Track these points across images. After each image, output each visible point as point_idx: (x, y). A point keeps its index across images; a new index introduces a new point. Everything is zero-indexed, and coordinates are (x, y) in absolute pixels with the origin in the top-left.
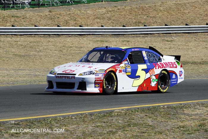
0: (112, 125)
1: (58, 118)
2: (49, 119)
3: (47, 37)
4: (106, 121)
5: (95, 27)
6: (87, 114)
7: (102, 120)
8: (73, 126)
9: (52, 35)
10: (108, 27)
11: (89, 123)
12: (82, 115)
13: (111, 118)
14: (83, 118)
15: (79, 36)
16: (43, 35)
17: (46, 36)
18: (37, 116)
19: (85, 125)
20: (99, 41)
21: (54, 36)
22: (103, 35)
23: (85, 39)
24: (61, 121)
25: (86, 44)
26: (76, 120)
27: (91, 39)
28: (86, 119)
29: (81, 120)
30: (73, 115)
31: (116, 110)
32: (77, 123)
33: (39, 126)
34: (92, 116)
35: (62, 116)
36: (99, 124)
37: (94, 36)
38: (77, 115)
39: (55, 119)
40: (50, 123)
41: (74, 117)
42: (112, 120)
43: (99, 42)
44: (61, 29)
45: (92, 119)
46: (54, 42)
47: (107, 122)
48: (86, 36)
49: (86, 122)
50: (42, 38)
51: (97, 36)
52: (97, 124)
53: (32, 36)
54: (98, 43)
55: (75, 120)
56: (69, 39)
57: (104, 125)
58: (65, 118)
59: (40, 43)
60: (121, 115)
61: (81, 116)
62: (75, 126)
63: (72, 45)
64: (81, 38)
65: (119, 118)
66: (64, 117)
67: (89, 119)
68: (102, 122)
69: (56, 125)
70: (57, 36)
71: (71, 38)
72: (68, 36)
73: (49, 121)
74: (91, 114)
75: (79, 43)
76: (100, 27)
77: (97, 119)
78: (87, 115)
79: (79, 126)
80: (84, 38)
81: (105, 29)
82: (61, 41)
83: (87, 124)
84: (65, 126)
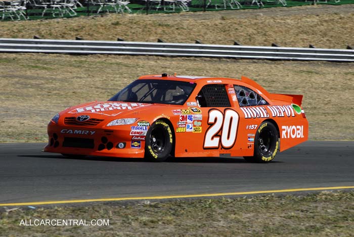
0: (315, 215)
1: (224, 199)
2: (209, 201)
3: (215, 61)
4: (304, 209)
5: (298, 47)
6: (273, 194)
7: (299, 206)
8: (249, 215)
9: (224, 59)
10: (320, 47)
11: (275, 210)
12: (264, 196)
13: (315, 205)
14: (266, 202)
15: (270, 62)
16: (208, 59)
17: (214, 59)
18: (188, 194)
19: (268, 214)
20: (304, 71)
21: (228, 60)
22: (311, 62)
23: (280, 67)
24: (229, 205)
25: (282, 76)
26: (255, 205)
27: (290, 67)
28: (270, 203)
29: (263, 204)
30: (249, 196)
31: (324, 190)
32: (256, 210)
33: (190, 212)
34: (281, 200)
35: (231, 197)
36: (293, 214)
37: (296, 62)
38: (256, 195)
39: (218, 200)
40: (210, 207)
41: (250, 200)
42: (317, 207)
43: (303, 73)
44: (240, 49)
45: (281, 203)
46: (228, 71)
47: (307, 211)
48: (283, 62)
49: (271, 208)
50: (207, 64)
51: (301, 63)
52: (289, 213)
53: (191, 60)
54: (302, 76)
55: (252, 204)
56: (252, 67)
57: (301, 215)
58: (234, 200)
59: (203, 72)
60: (332, 200)
61: (262, 198)
62: (252, 214)
63: (257, 77)
64: (273, 66)
65: (328, 205)
66: (234, 198)
67: (277, 204)
68: (298, 210)
69: (219, 211)
70: (233, 60)
71: (256, 64)
72: (251, 61)
73: (208, 203)
74: (280, 196)
75: (270, 74)
76: (307, 47)
77: (291, 205)
78: (273, 196)
79: (258, 216)
80: (278, 66)
81: (316, 52)
82: (240, 69)
83: (273, 213)
84: (234, 214)
